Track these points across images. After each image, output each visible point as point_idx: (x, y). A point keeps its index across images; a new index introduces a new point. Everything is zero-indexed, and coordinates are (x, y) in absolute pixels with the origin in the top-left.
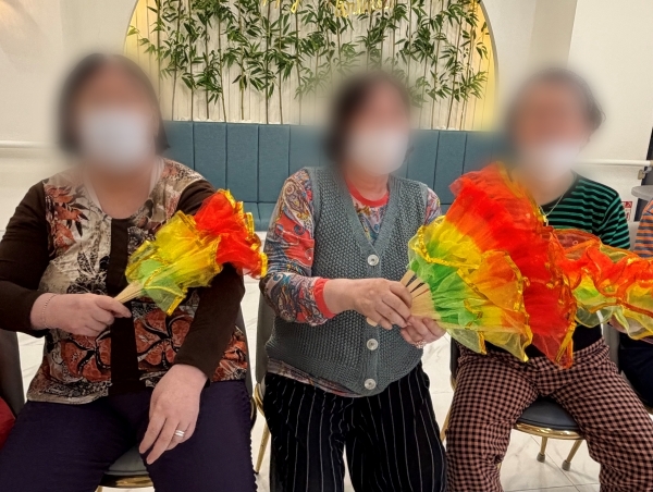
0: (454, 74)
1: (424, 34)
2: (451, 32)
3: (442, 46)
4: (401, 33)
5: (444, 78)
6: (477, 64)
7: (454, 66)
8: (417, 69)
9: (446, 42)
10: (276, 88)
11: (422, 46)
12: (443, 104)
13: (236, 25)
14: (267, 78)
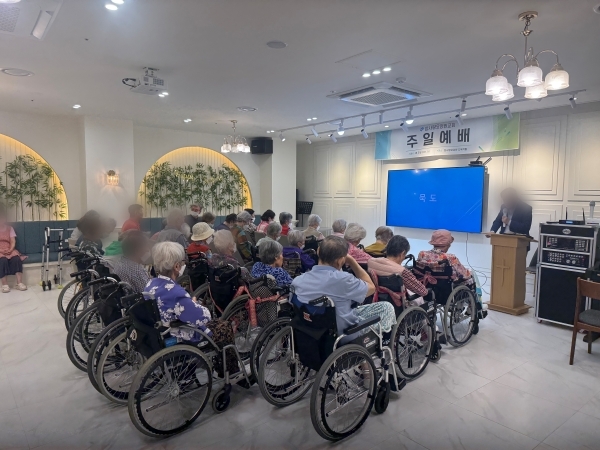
0: (238, 198)
1: (228, 187)
2: (236, 186)
3: (233, 190)
4: (221, 187)
6: (245, 195)
7: (238, 196)
8: (227, 197)
10: (184, 205)
11: (228, 190)
12: (236, 207)
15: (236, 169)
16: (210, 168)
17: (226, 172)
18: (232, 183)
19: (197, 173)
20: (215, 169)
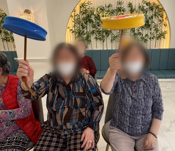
0: (157, 32)
1: (147, 22)
2: (156, 21)
3: (153, 25)
5: (154, 34)
6: (164, 29)
7: (157, 30)
9: (154, 23)
10: (105, 40)
12: (153, 41)
13: (94, 24)
14: (103, 37)
15: (157, 3)
17: (146, 7)
18: (152, 18)
20: (135, 5)
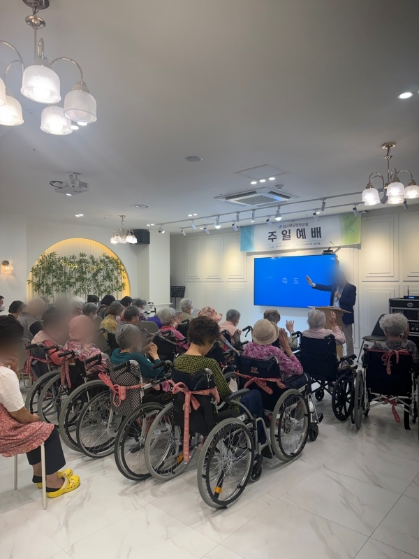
0: (118, 284)
1: (108, 274)
3: (113, 277)
4: (102, 274)
6: (123, 281)
7: (117, 281)
8: (107, 283)
9: (115, 275)
11: (108, 277)
15: (115, 258)
16: (92, 258)
17: (106, 260)
18: (112, 270)
19: (80, 262)
20: (97, 258)
